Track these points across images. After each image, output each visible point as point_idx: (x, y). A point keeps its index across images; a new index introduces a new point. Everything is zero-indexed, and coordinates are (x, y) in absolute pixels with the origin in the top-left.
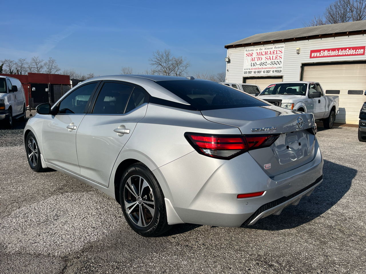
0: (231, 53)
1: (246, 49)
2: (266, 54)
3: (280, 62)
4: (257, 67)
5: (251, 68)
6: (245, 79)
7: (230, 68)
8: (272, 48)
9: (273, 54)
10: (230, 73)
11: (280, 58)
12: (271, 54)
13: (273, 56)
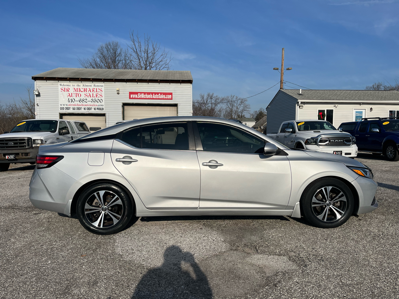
0: (40, 85)
1: (60, 83)
2: (85, 91)
3: (101, 101)
4: (76, 103)
5: (68, 103)
6: (62, 115)
7: (40, 102)
8: (91, 86)
9: (93, 92)
10: (41, 108)
11: (101, 97)
12: (91, 92)
13: (93, 94)
